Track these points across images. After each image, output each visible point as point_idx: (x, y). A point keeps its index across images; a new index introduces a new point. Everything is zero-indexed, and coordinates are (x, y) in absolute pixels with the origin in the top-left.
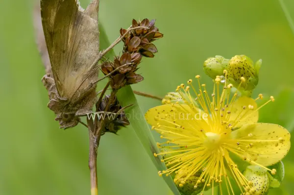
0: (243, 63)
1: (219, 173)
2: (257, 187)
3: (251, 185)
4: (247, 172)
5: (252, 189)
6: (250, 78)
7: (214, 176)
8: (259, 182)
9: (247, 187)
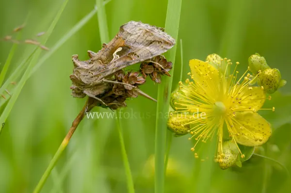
0: (273, 78)
1: (208, 135)
2: (225, 161)
3: (223, 157)
4: (226, 145)
5: (221, 160)
6: (271, 89)
7: (203, 136)
8: (229, 158)
9: (219, 156)
